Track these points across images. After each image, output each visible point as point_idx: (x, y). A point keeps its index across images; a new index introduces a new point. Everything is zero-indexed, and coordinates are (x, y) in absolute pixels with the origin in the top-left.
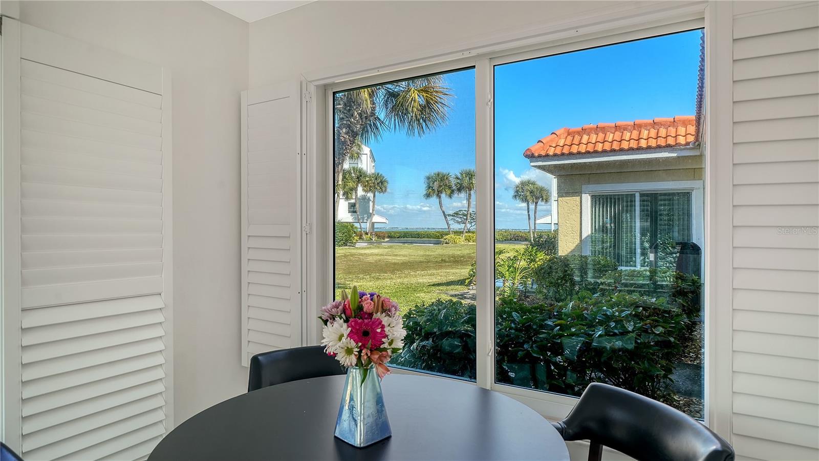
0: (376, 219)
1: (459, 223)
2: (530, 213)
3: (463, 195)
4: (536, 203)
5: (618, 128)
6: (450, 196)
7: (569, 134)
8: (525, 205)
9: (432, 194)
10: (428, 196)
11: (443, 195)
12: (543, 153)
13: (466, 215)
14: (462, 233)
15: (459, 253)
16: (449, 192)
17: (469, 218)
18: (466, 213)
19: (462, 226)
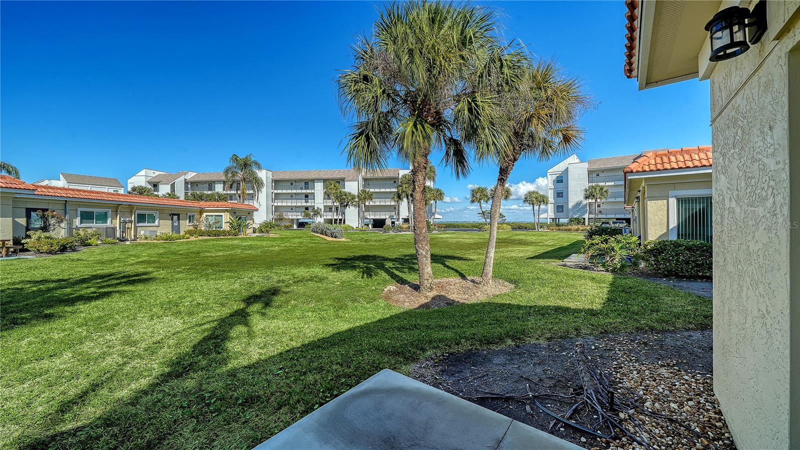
0: (437, 216)
4: (540, 205)
5: (701, 150)
6: (487, 202)
7: (657, 156)
8: (531, 206)
9: (475, 200)
10: (473, 202)
11: (482, 201)
16: (486, 199)
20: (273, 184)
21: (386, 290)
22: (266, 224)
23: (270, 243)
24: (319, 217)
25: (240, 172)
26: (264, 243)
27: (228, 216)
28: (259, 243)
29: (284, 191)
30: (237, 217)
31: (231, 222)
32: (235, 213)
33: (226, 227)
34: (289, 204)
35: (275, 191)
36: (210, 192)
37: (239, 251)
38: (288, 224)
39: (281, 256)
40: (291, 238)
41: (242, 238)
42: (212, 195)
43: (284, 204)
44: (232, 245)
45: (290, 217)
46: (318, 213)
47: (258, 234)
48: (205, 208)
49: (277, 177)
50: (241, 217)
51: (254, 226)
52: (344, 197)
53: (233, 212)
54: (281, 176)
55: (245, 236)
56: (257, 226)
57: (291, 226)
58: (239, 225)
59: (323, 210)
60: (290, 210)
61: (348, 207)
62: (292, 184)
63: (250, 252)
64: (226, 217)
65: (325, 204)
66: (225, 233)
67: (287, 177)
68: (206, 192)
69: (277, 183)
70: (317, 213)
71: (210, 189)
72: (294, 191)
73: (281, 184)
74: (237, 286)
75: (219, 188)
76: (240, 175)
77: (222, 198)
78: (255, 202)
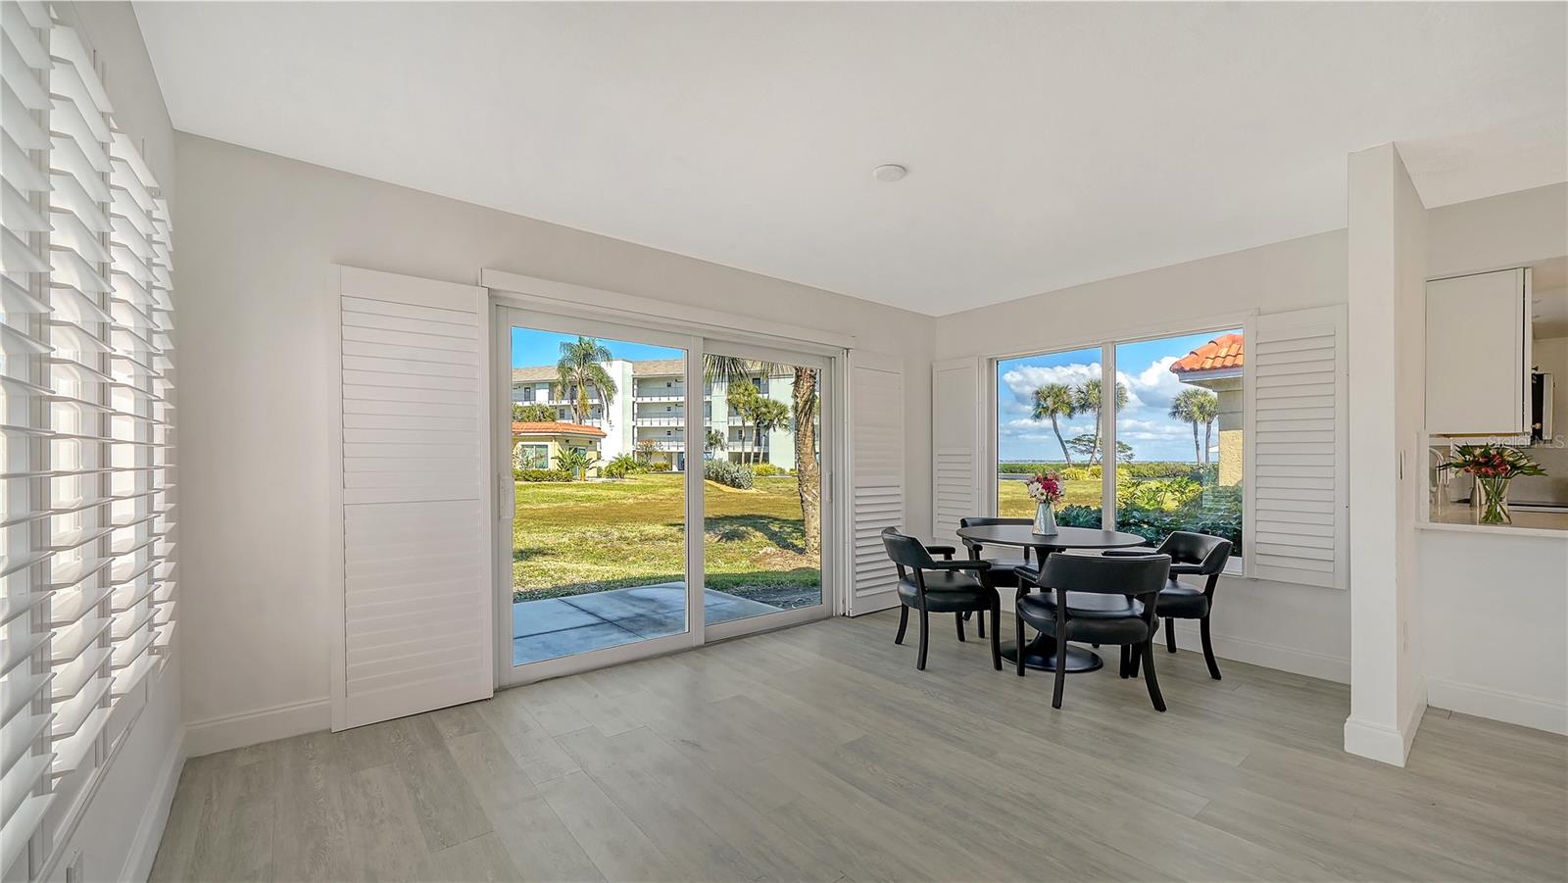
1: (1082, 452)
2: (1198, 437)
3: (1090, 413)
4: (1209, 423)
6: (1070, 416)
8: (1190, 425)
9: (1042, 414)
10: (1037, 417)
11: (1059, 415)
12: (1197, 367)
13: (1095, 442)
14: (1088, 466)
15: (1083, 491)
16: (1067, 411)
17: (1098, 445)
18: (1093, 438)
19: (1087, 457)
20: (635, 387)
21: (761, 552)
22: (620, 461)
23: (622, 493)
24: (719, 448)
25: (576, 368)
26: (612, 494)
27: (557, 447)
28: (604, 493)
29: (656, 400)
30: (570, 449)
31: (561, 456)
32: (567, 441)
33: (553, 465)
34: (664, 424)
35: (640, 400)
36: (527, 404)
37: (572, 503)
38: (661, 462)
39: (632, 511)
40: (661, 487)
41: (579, 485)
42: (531, 408)
43: (656, 424)
44: (562, 495)
45: (666, 449)
46: (718, 441)
47: (604, 479)
48: (520, 433)
49: (642, 373)
50: (578, 450)
51: (600, 464)
52: (763, 410)
53: (565, 440)
54: (651, 372)
55: (583, 482)
56: (603, 465)
57: (665, 466)
58: (574, 463)
59: (726, 435)
60: (665, 435)
61: (772, 429)
62: (669, 385)
63: (588, 505)
64: (554, 449)
65: (731, 424)
66: (551, 477)
67: (660, 372)
68: (520, 404)
69: (641, 383)
70: (714, 440)
71: (527, 398)
72: (673, 399)
73: (652, 385)
74: (566, 540)
75: (542, 396)
76: (577, 372)
77: (545, 415)
78: (604, 422)
